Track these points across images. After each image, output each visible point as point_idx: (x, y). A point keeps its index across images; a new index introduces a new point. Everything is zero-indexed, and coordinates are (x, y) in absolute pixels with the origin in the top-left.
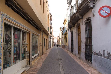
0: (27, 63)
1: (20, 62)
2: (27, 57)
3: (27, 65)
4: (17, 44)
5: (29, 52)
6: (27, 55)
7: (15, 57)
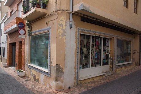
0: (110, 69)
1: (100, 66)
2: (110, 63)
3: (110, 71)
4: (98, 50)
5: (112, 59)
6: (110, 62)
7: (96, 61)
